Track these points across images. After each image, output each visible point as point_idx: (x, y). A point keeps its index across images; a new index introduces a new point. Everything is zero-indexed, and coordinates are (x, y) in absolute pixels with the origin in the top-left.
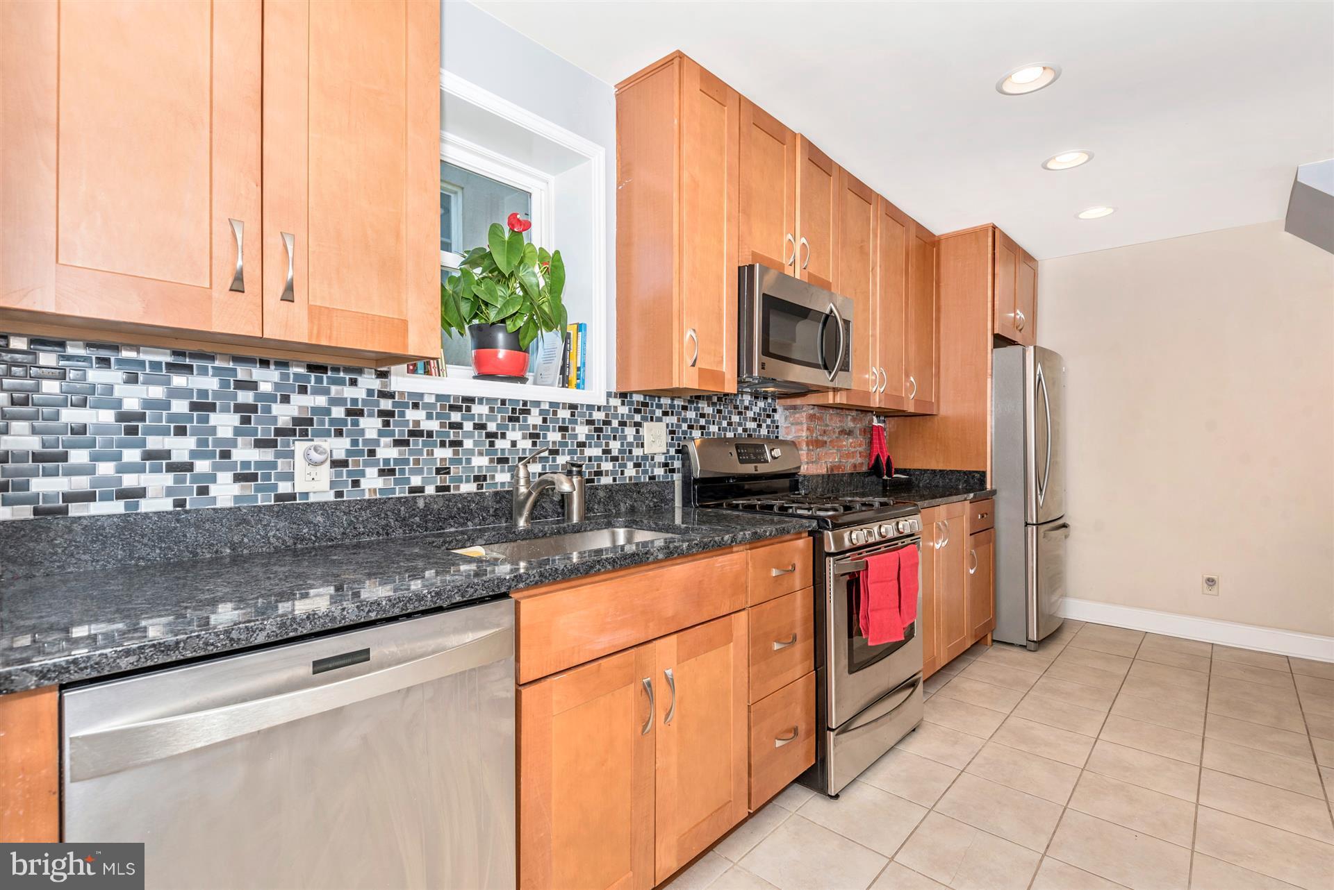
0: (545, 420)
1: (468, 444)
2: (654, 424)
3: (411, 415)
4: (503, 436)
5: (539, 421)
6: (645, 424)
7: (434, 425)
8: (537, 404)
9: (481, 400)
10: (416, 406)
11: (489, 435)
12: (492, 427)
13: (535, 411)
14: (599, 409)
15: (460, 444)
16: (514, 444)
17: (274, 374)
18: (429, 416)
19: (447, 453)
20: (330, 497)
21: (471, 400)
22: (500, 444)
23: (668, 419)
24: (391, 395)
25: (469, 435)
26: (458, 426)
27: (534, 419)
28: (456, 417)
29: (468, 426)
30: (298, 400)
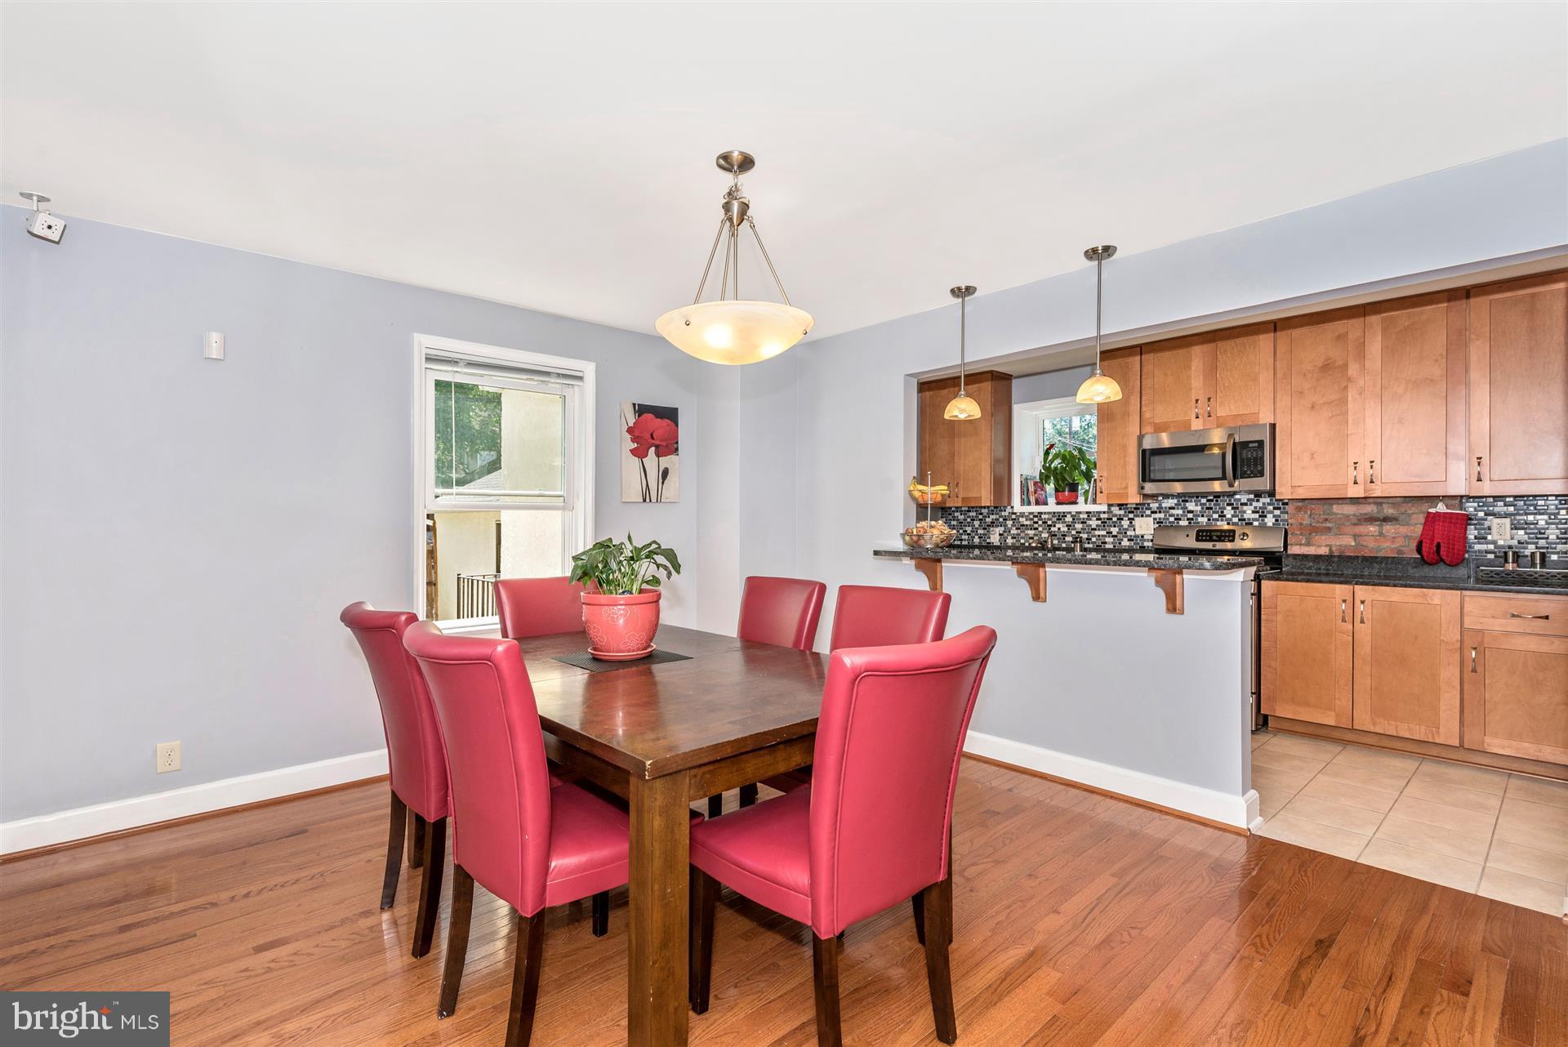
0: (1074, 519)
1: (1040, 529)
2: (1145, 519)
3: (1021, 519)
4: (1055, 526)
5: (1071, 519)
6: (1136, 519)
7: (1028, 523)
8: (1070, 513)
9: (1045, 513)
10: (1022, 517)
11: (1048, 526)
12: (1049, 523)
13: (1069, 516)
14: (1104, 512)
15: (1037, 529)
16: (1059, 529)
17: (986, 510)
18: (1027, 520)
19: (1033, 532)
20: (999, 544)
21: (1042, 513)
22: (1053, 529)
23: (1157, 516)
24: (1015, 513)
25: (1040, 526)
26: (1037, 523)
27: (1069, 519)
28: (1036, 519)
29: (1040, 522)
30: (992, 517)
